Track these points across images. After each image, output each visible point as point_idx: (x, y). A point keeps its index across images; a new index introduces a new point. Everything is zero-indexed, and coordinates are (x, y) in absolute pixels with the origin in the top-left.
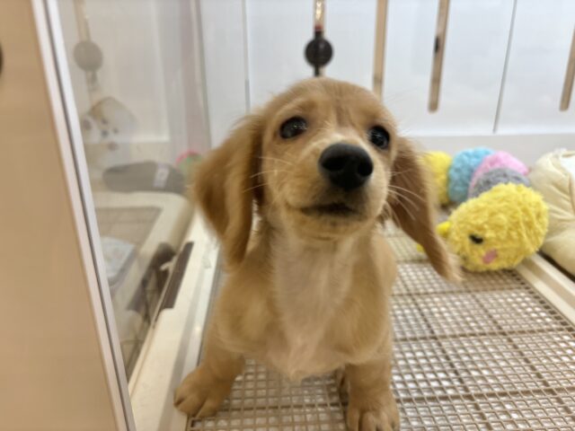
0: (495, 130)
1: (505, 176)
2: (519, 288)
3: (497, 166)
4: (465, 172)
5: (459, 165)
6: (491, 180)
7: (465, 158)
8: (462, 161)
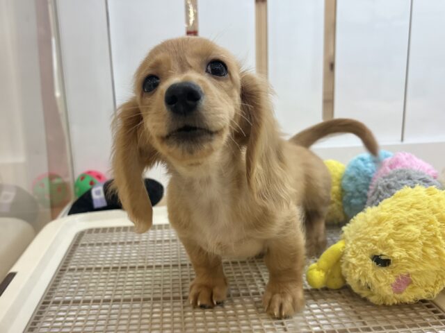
0: (402, 140)
1: (410, 179)
2: (437, 324)
3: (398, 168)
4: (361, 181)
5: (353, 173)
6: (393, 184)
7: (361, 163)
8: (357, 168)
